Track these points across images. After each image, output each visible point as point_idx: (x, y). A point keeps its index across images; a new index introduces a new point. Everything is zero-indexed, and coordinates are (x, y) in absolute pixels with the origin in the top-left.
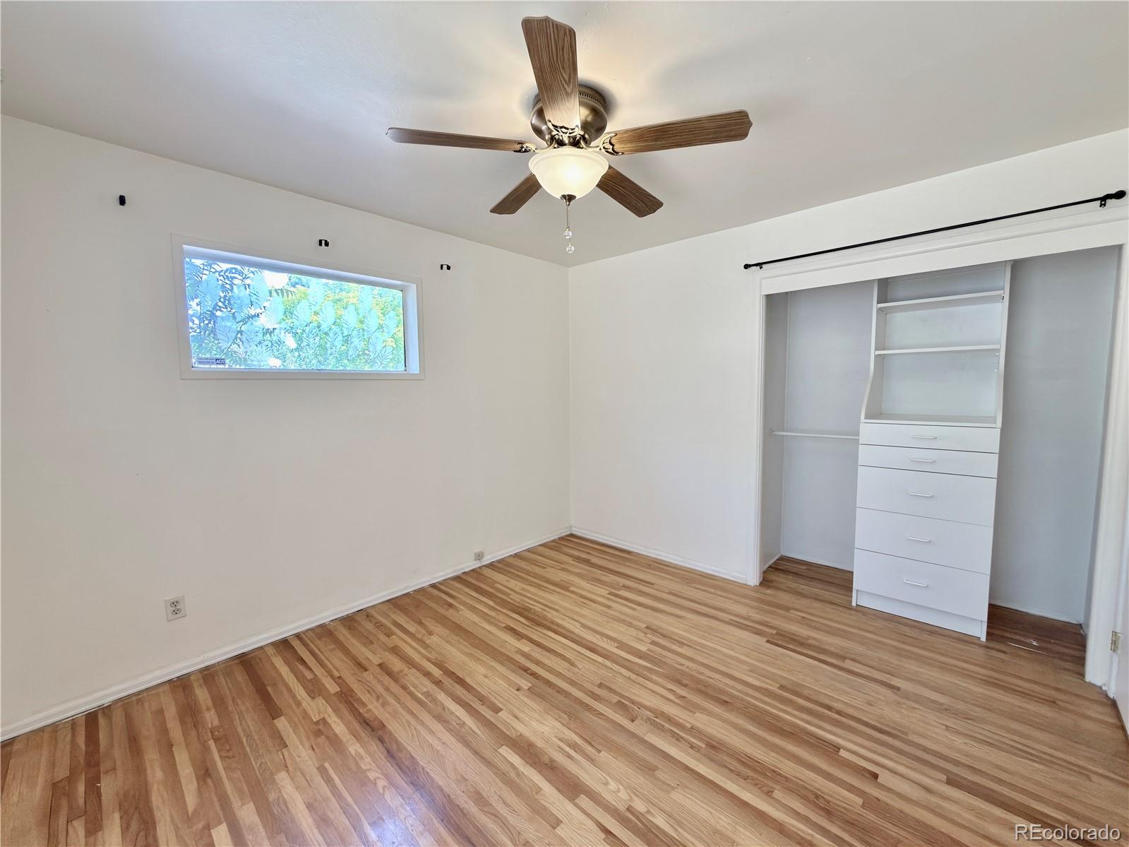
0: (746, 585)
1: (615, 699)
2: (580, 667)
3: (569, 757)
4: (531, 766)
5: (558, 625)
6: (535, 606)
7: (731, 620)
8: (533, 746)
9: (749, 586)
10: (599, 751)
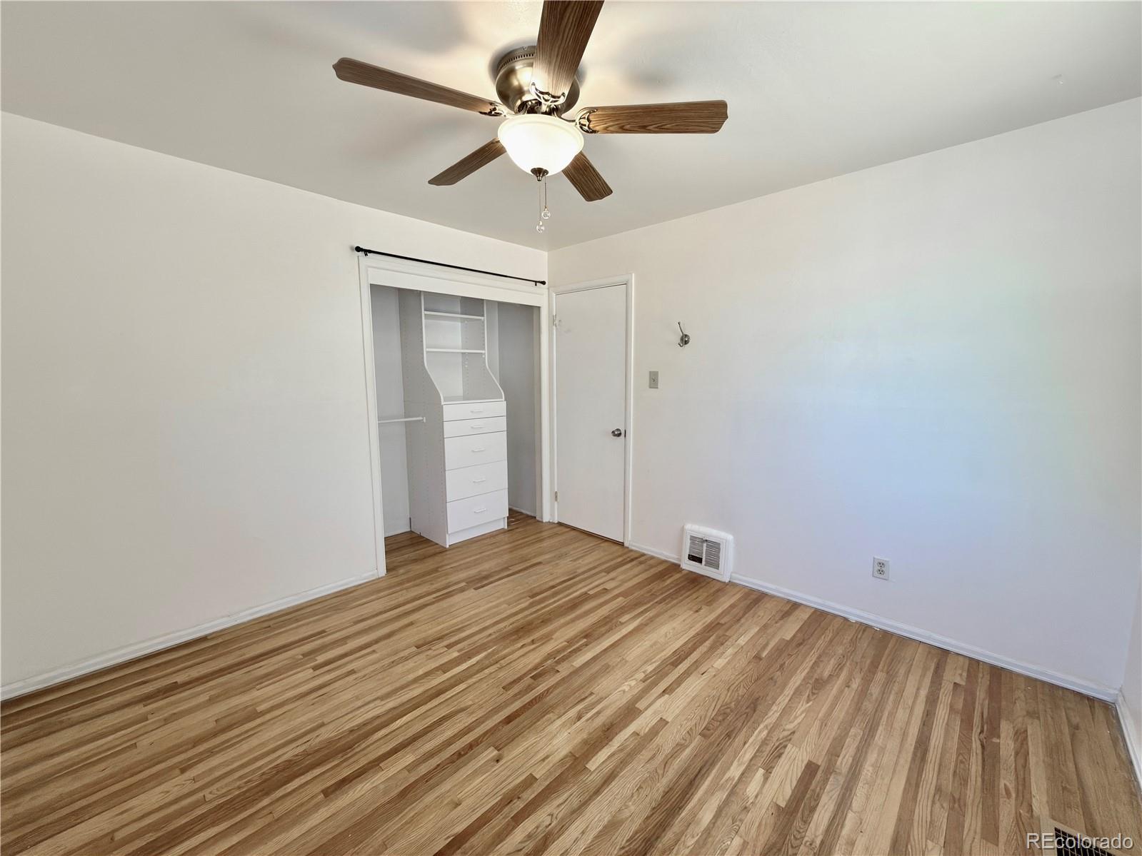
0: (379, 578)
1: (527, 680)
2: (470, 703)
3: (598, 713)
4: (611, 740)
5: (360, 727)
6: (279, 757)
7: (434, 598)
8: (587, 741)
9: (382, 578)
10: (592, 694)
